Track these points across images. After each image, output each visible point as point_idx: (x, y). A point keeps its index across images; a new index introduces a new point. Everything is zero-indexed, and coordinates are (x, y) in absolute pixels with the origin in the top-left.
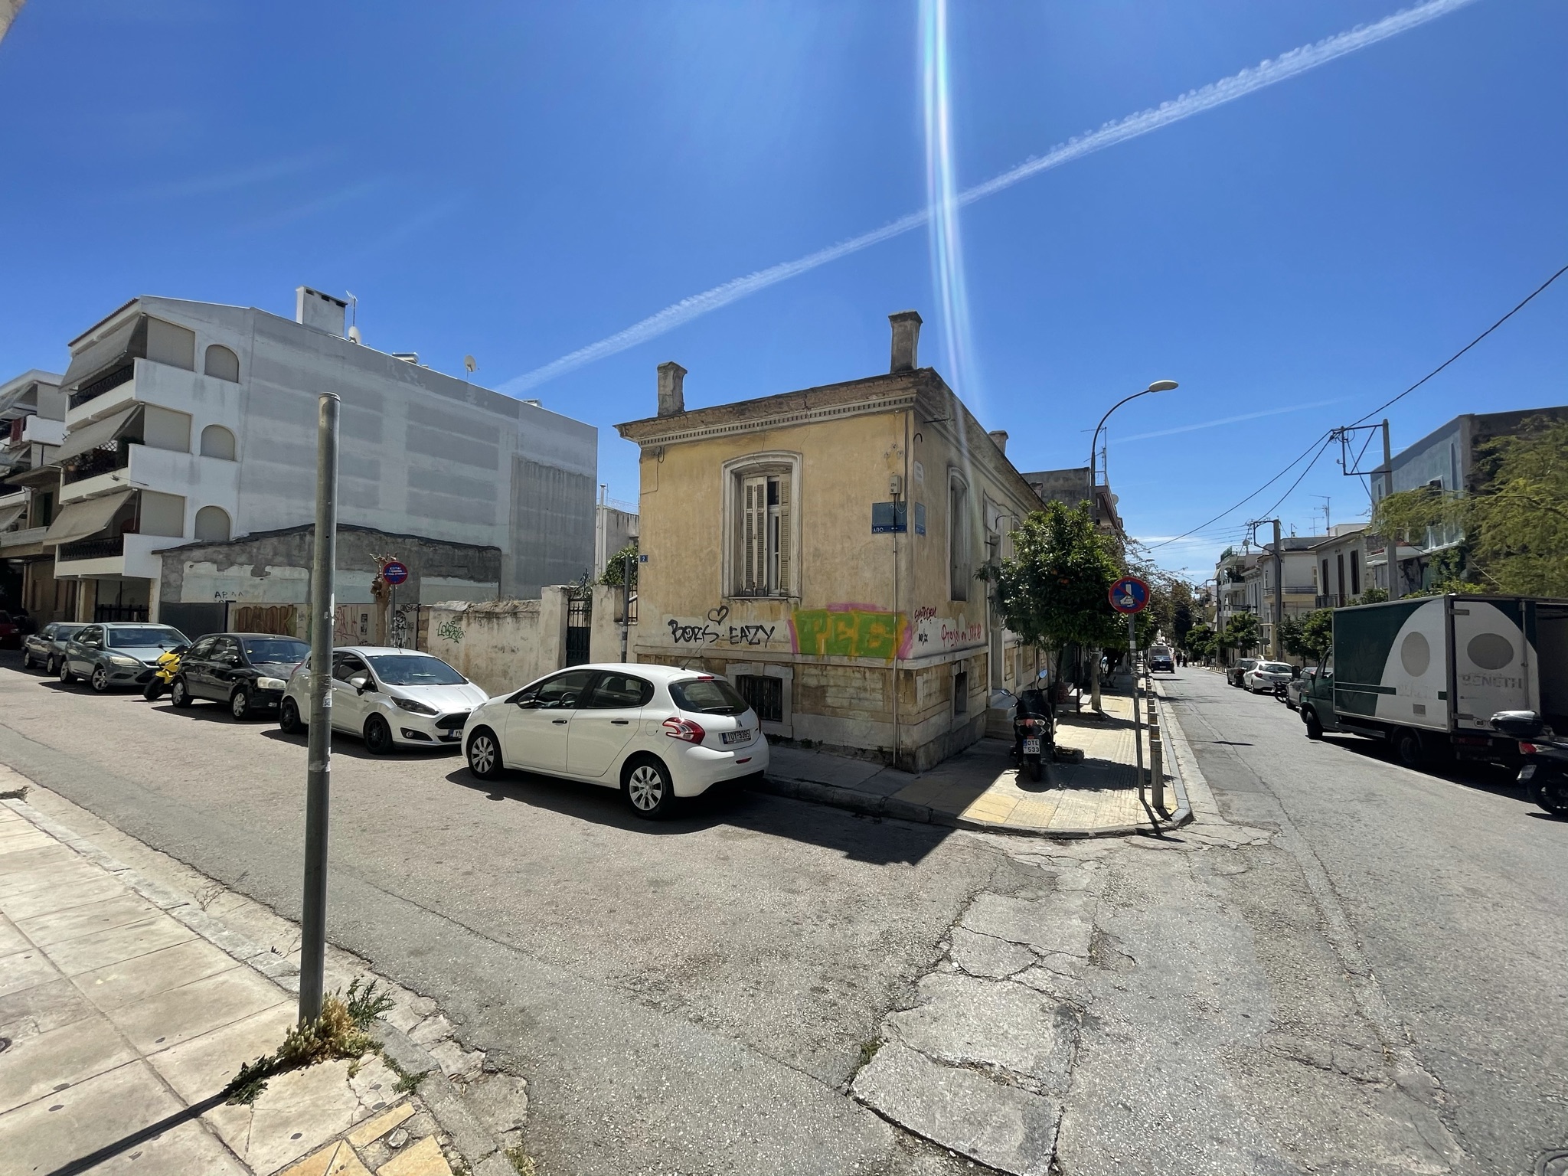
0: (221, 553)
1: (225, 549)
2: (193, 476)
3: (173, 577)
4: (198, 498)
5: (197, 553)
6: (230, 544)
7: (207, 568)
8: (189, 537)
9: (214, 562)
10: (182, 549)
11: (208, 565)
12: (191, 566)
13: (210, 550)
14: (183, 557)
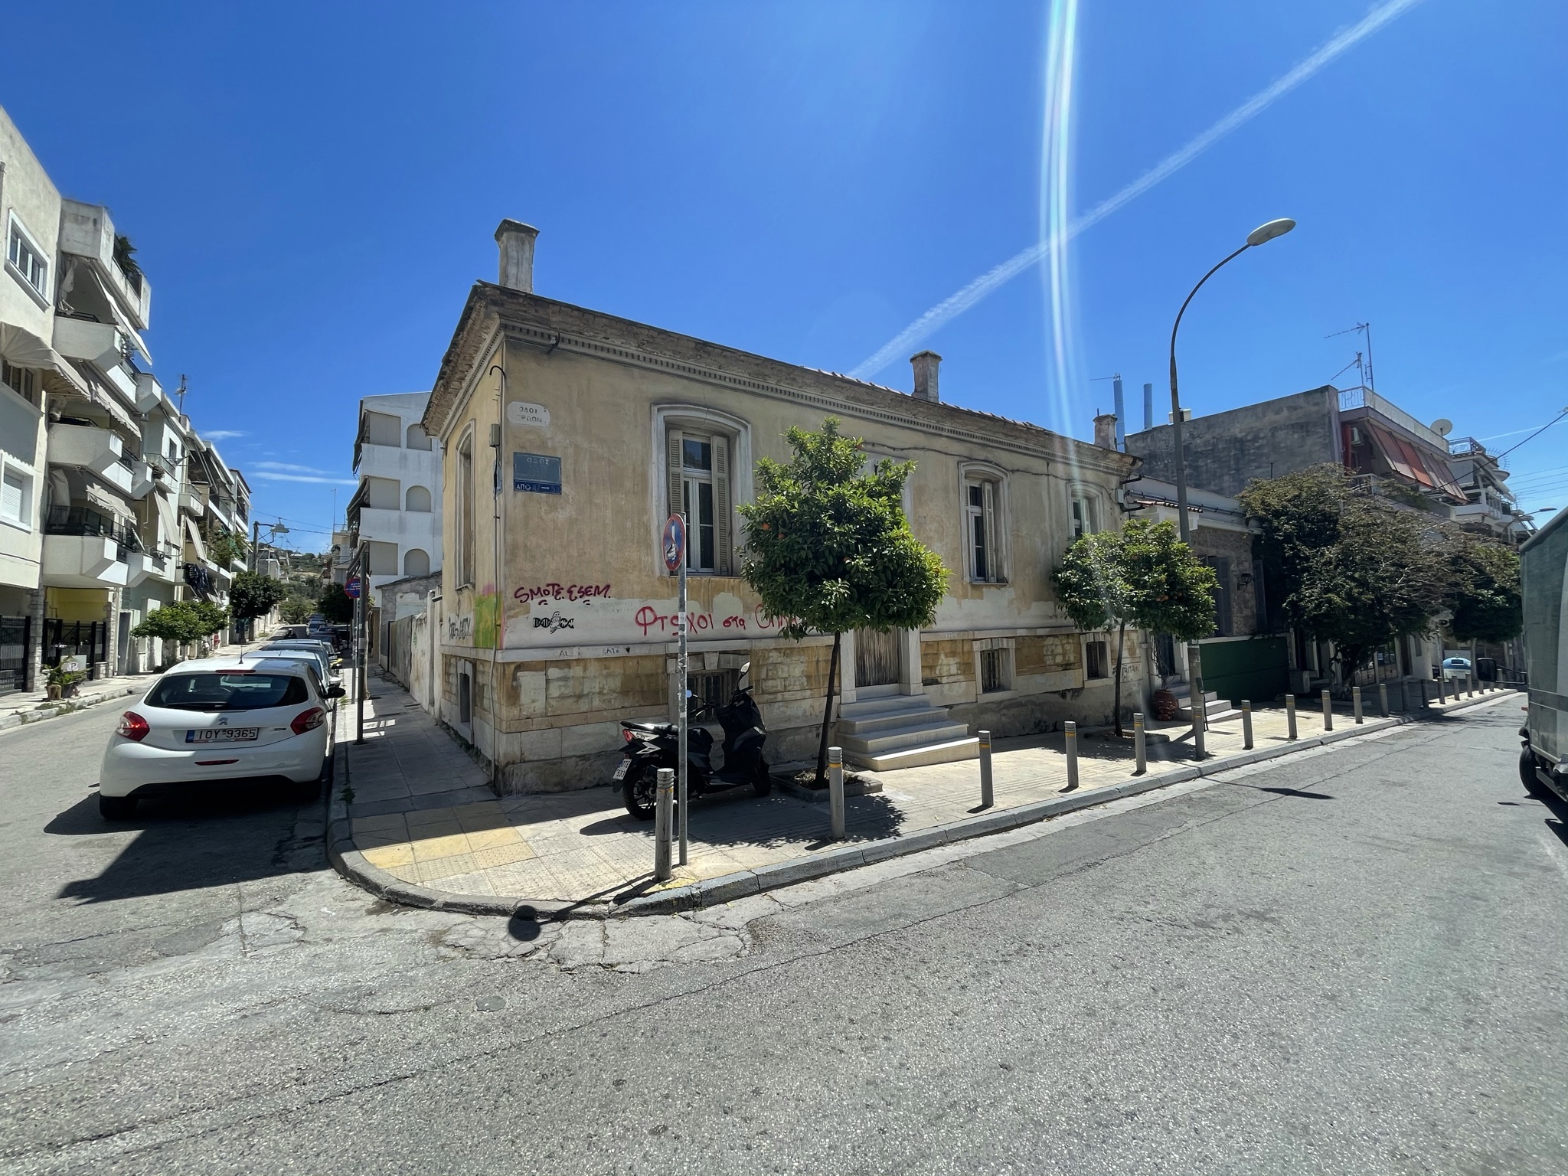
0: (420, 585)
1: (424, 582)
2: (402, 527)
3: (389, 606)
4: (408, 542)
5: (406, 587)
6: (427, 578)
7: (412, 597)
8: (401, 575)
9: (417, 592)
10: (395, 584)
11: (413, 594)
12: (401, 597)
13: (414, 583)
14: (396, 590)
